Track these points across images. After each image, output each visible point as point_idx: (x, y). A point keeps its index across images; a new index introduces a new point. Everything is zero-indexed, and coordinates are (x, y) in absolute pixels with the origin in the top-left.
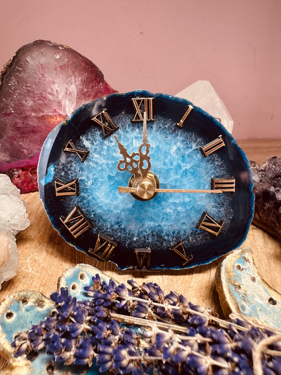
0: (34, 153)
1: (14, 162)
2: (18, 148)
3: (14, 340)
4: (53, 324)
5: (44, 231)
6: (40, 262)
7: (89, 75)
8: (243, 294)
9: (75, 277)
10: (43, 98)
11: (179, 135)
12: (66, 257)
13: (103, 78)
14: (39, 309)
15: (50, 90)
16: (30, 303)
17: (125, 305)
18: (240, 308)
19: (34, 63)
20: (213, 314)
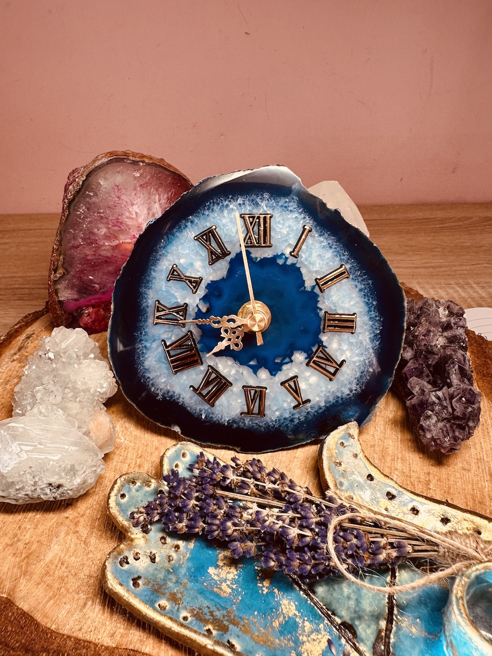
0: (107, 287)
1: (82, 300)
2: (88, 283)
4: (166, 500)
7: (178, 190)
8: (343, 472)
9: (177, 455)
10: (118, 224)
14: (146, 488)
15: (127, 214)
16: (138, 484)
17: (229, 483)
18: (338, 485)
19: (108, 185)
20: (309, 493)
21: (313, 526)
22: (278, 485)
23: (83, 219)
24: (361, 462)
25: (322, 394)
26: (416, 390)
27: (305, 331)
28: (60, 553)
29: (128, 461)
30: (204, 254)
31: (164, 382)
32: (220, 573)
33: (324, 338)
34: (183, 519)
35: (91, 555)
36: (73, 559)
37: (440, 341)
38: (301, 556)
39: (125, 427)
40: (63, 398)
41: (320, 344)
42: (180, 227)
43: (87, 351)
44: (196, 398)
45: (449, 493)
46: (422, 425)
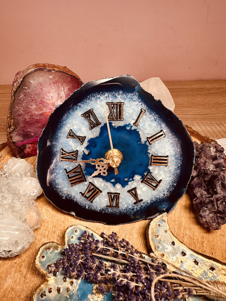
0: (38, 134)
1: (25, 141)
2: (28, 133)
7: (74, 85)
8: (159, 240)
9: (72, 232)
10: (42, 103)
14: (56, 251)
15: (47, 97)
16: (51, 249)
17: (99, 250)
18: (156, 248)
19: (36, 83)
20: (141, 256)
21: (143, 281)
23: (23, 102)
24: (169, 235)
25: (149, 197)
26: (198, 195)
27: (141, 165)
28: (11, 284)
30: (87, 123)
31: (67, 190)
32: (94, 297)
33: (151, 168)
34: (75, 271)
35: (27, 285)
36: (18, 287)
37: (211, 167)
38: (136, 297)
39: (47, 210)
40: (12, 200)
41: (149, 172)
42: (73, 109)
43: (26, 171)
44: (83, 198)
45: (213, 249)
46: (201, 214)
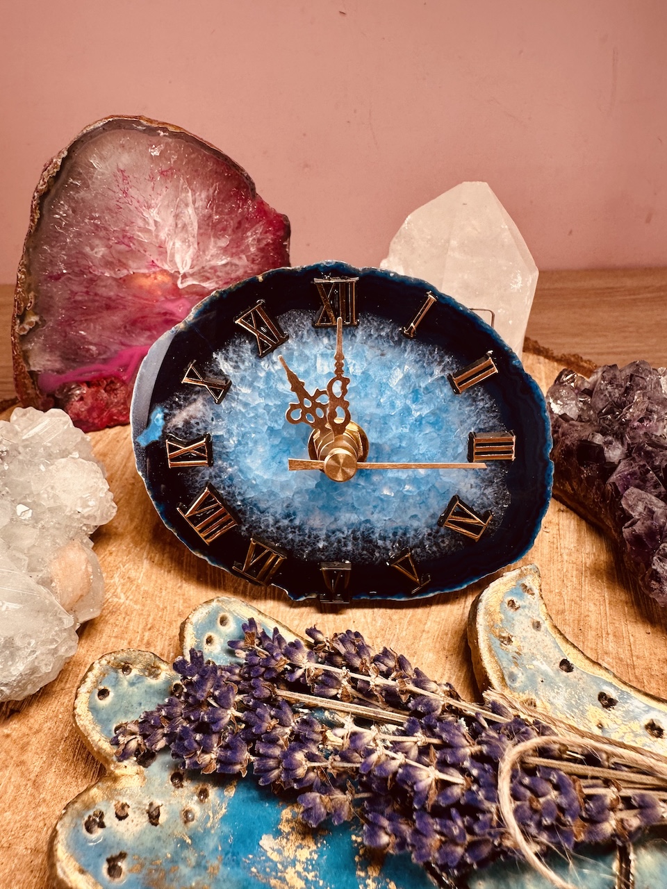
1: (70, 373)
2: (79, 343)
3: (115, 735)
4: (180, 709)
5: (140, 518)
6: (139, 581)
7: (224, 186)
8: (515, 654)
9: (210, 622)
10: (126, 240)
11: (408, 349)
12: (188, 572)
13: (253, 189)
14: (151, 681)
15: (140, 223)
16: (135, 671)
17: (301, 677)
18: (506, 678)
19: (107, 169)
20: (453, 694)
21: (467, 764)
22: (394, 680)
23: (66, 228)
24: (547, 637)
26: (638, 511)
29: (128, 636)
32: (283, 848)
34: (212, 747)
35: (43, 809)
38: (443, 825)
39: (128, 578)
43: (69, 448)
46: (655, 570)
